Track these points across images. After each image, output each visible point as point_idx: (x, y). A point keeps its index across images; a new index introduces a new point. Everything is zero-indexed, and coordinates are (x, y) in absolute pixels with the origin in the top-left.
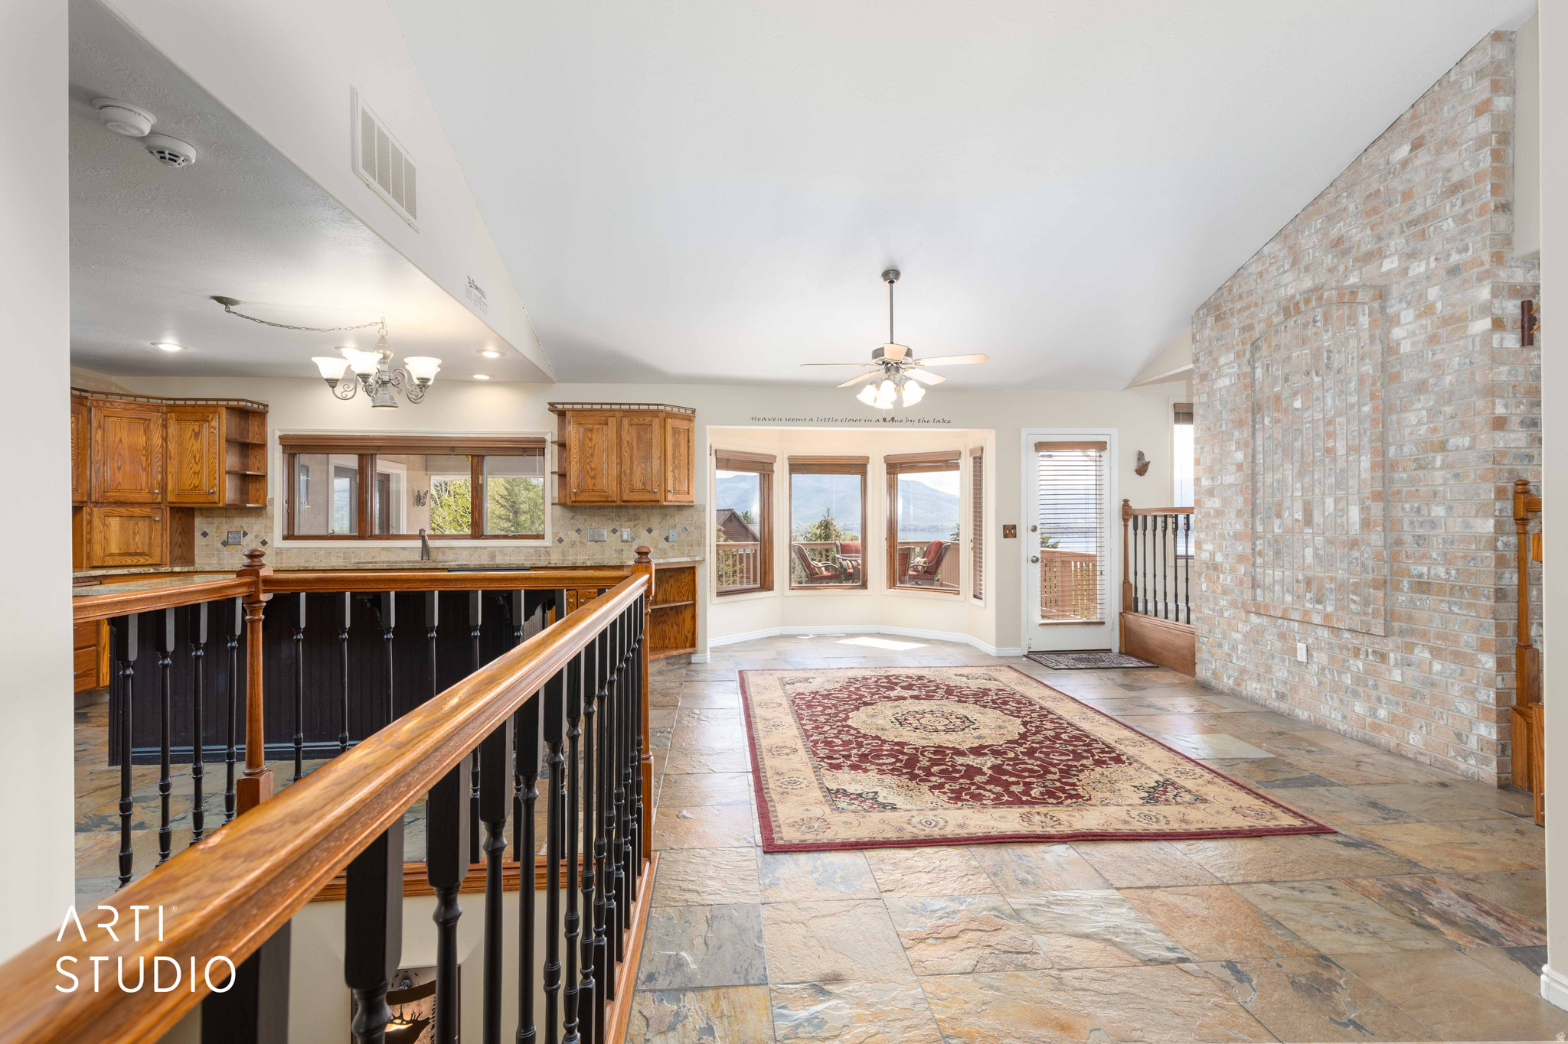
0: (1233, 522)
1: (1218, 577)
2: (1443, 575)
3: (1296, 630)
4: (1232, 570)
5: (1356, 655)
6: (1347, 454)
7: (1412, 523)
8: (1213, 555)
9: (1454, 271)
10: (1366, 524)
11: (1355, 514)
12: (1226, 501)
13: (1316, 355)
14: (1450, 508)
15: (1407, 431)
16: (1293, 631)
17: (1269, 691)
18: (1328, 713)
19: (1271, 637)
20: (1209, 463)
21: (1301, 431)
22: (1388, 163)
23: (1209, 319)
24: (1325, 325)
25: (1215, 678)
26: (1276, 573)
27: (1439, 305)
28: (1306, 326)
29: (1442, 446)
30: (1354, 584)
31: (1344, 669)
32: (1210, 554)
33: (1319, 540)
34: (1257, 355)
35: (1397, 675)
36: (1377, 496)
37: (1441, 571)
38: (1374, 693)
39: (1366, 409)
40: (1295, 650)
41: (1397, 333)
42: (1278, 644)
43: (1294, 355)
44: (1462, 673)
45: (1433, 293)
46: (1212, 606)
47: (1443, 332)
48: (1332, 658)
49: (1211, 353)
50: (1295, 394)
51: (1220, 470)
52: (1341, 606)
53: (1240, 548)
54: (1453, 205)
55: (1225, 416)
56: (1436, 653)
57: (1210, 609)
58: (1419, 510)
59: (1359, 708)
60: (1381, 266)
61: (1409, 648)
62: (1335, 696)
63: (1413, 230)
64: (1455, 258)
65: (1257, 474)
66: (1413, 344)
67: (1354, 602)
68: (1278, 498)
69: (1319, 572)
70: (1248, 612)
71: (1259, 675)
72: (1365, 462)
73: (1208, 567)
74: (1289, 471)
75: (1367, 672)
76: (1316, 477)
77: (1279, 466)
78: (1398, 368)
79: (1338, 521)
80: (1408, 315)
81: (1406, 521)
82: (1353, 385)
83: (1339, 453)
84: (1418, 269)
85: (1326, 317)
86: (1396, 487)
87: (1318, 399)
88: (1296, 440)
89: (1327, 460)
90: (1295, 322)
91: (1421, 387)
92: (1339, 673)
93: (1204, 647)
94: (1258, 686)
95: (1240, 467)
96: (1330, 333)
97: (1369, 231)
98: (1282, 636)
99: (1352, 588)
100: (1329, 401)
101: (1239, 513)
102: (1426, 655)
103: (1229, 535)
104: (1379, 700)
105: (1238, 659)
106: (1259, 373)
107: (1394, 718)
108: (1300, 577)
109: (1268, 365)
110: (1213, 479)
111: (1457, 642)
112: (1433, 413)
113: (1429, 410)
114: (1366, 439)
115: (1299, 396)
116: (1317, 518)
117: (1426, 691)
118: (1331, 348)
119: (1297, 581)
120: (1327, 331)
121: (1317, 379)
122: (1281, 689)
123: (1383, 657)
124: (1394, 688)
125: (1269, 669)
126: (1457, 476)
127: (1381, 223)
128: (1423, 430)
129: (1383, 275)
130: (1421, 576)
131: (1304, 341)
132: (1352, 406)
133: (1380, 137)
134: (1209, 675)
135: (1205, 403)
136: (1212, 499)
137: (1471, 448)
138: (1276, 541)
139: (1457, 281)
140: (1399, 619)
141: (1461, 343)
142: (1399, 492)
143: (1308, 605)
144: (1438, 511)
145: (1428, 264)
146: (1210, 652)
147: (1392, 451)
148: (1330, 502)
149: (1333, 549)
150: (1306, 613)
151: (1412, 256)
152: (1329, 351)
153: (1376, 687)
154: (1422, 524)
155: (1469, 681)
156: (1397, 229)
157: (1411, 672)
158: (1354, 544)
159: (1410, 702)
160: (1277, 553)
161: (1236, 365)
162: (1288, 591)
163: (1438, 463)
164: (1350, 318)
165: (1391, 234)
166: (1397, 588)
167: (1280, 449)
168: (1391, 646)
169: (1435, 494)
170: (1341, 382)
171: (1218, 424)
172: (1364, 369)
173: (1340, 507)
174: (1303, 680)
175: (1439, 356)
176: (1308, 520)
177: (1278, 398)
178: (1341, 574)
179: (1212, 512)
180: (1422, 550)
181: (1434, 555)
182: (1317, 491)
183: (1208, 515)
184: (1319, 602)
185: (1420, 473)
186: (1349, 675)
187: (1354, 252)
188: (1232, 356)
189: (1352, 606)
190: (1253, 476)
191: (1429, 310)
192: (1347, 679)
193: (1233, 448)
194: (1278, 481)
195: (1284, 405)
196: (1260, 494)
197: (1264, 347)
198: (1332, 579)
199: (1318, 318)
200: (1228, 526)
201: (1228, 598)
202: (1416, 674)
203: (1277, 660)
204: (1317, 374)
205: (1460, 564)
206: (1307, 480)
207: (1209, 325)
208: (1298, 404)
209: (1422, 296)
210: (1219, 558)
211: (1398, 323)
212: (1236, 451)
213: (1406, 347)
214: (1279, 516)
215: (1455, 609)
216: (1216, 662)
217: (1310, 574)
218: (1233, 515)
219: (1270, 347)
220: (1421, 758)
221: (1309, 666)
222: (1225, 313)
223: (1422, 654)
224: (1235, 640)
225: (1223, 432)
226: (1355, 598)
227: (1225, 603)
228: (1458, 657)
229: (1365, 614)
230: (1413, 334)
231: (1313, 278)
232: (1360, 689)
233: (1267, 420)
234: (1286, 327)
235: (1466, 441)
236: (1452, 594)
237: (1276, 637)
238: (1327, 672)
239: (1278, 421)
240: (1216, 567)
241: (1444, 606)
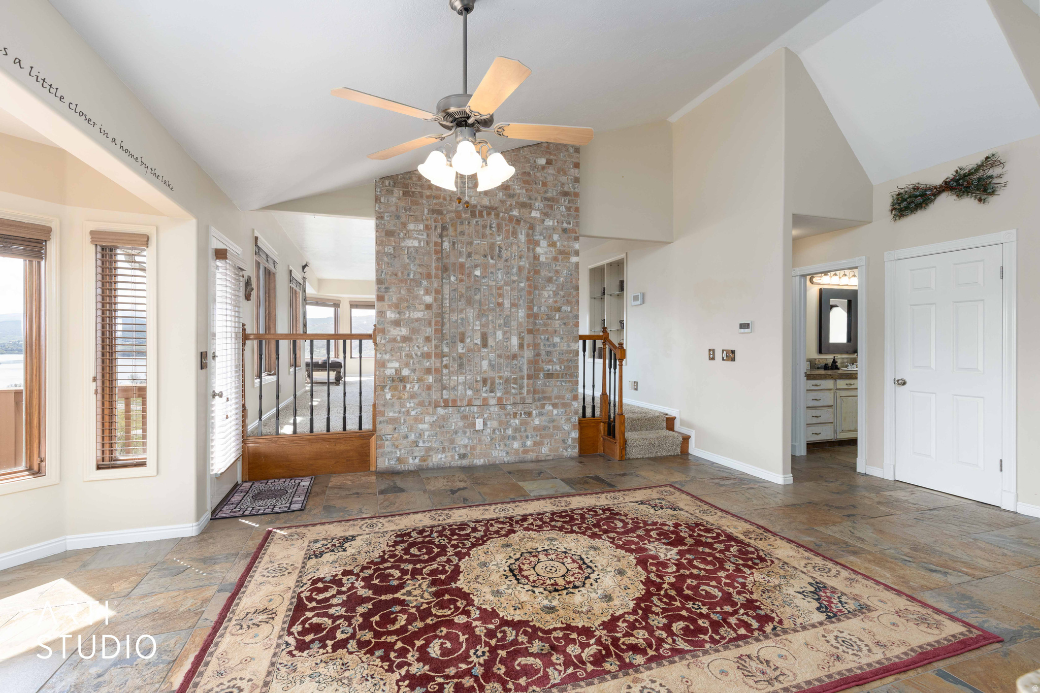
0: (421, 346)
1: (405, 387)
2: (559, 369)
3: (475, 411)
4: (419, 380)
5: (515, 417)
6: (511, 308)
7: (544, 345)
8: (398, 371)
9: (565, 231)
10: (521, 346)
11: (515, 341)
12: (414, 331)
13: (492, 247)
14: (562, 338)
15: (543, 300)
16: (473, 412)
17: (453, 456)
18: (497, 454)
19: (455, 420)
20: (394, 300)
21: (479, 290)
22: (535, 162)
23: (396, 190)
24: (498, 231)
25: (400, 463)
26: (460, 378)
27: (558, 243)
28: (484, 227)
29: (559, 310)
30: (514, 379)
31: (508, 425)
32: (396, 370)
33: (492, 356)
34: (445, 233)
35: (537, 421)
36: (530, 332)
37: (558, 367)
38: (525, 434)
39: (522, 285)
40: (474, 424)
41: (539, 250)
42: (461, 424)
43: (475, 242)
44: (566, 412)
45: (556, 237)
46: (397, 410)
47: (560, 257)
48: (501, 423)
49: (398, 217)
50: (476, 266)
51: (408, 307)
52: (507, 392)
53: (428, 364)
54: (565, 201)
55: (412, 266)
56: (555, 406)
57: (395, 412)
58: (548, 339)
59: (516, 445)
60: (530, 213)
61: (543, 406)
62: (501, 443)
63: (547, 203)
64: (565, 225)
65: (445, 313)
66: (546, 258)
67: (514, 388)
68: (463, 329)
69: (492, 374)
70: (436, 406)
71: (444, 448)
72: (522, 313)
73: (393, 380)
74: (470, 313)
75: (521, 424)
76: (490, 318)
77: (463, 310)
78: (539, 268)
79: (505, 344)
80: (544, 243)
81: (542, 344)
82: (515, 270)
83: (506, 306)
84: (549, 223)
85: (499, 227)
86: (537, 327)
87: (492, 273)
88: (476, 295)
89: (498, 310)
90: (477, 222)
91: (549, 280)
92: (505, 429)
93: (387, 443)
94: (443, 456)
95: (428, 307)
96: (501, 237)
97: (524, 191)
98: (464, 418)
99: (512, 381)
100: (500, 276)
101: (428, 339)
102: (551, 408)
103: (416, 355)
104: (527, 437)
105: (424, 442)
106: (446, 245)
107: (535, 444)
108: (479, 379)
109: (454, 243)
110: (399, 313)
111: (563, 399)
112: (556, 294)
113: (554, 292)
114: (521, 301)
115: (479, 268)
116: (491, 342)
117: (551, 425)
118: (502, 246)
119: (476, 381)
120: (499, 235)
121: (491, 261)
122: (462, 451)
123: (529, 414)
124: (536, 429)
125: (452, 441)
126: (565, 324)
127: (531, 191)
128: (551, 301)
129: (532, 218)
130: (549, 370)
131: (484, 236)
132: (514, 282)
133: (531, 146)
134: (393, 462)
135: (390, 254)
136: (398, 329)
137: (571, 312)
138: (460, 358)
139: (566, 236)
140: (538, 393)
141: (568, 264)
142: (539, 330)
143: (484, 395)
144: (557, 340)
145: (554, 223)
146: (394, 445)
147: (535, 309)
148: (499, 335)
149: (501, 360)
150: (485, 399)
151: (546, 215)
152: (500, 247)
153: (525, 431)
154: (549, 346)
155: (568, 415)
156: (539, 198)
157: (544, 418)
158: (515, 357)
159: (543, 432)
160: (461, 366)
161: (425, 234)
162: (469, 388)
163: (557, 317)
164: (513, 233)
165: (536, 199)
166: (538, 377)
167: (462, 299)
168: (534, 407)
169: (555, 331)
170: (508, 267)
171: (406, 273)
172: (522, 263)
173: (506, 336)
174: (480, 440)
175: (558, 268)
176: (485, 344)
177: (462, 266)
178: (506, 374)
179: (398, 338)
180: (549, 358)
181: (555, 360)
182: (490, 327)
183: (394, 340)
184: (491, 391)
185: (549, 321)
186: (510, 429)
187: (516, 198)
188: (421, 227)
189: (513, 391)
190: (441, 315)
191: (553, 244)
192: (510, 432)
193: (422, 292)
194: (462, 319)
195: (467, 271)
196: (447, 326)
197: (451, 230)
198: (500, 378)
199: (493, 226)
200: (416, 348)
201: (416, 401)
202: (546, 418)
203: (459, 434)
204: (492, 258)
205: (566, 364)
206: (484, 320)
207: (396, 195)
208: (478, 273)
209: (550, 237)
210: (405, 372)
211: (539, 246)
212: (424, 295)
213: (542, 259)
214: (462, 341)
215: (563, 384)
216: (400, 451)
217: (485, 375)
218: (421, 340)
219: (456, 230)
220: (548, 458)
221: (484, 431)
222: (413, 192)
223: (549, 408)
224: (422, 430)
225: (412, 280)
226: (514, 386)
227: (412, 405)
228: (565, 405)
229: (521, 394)
230: (546, 253)
231: (490, 200)
232: (517, 435)
233: (453, 279)
234: (469, 223)
235: (569, 309)
236: (562, 377)
237: (459, 420)
238: (497, 431)
239: (462, 281)
240: (402, 380)
241: (559, 383)
